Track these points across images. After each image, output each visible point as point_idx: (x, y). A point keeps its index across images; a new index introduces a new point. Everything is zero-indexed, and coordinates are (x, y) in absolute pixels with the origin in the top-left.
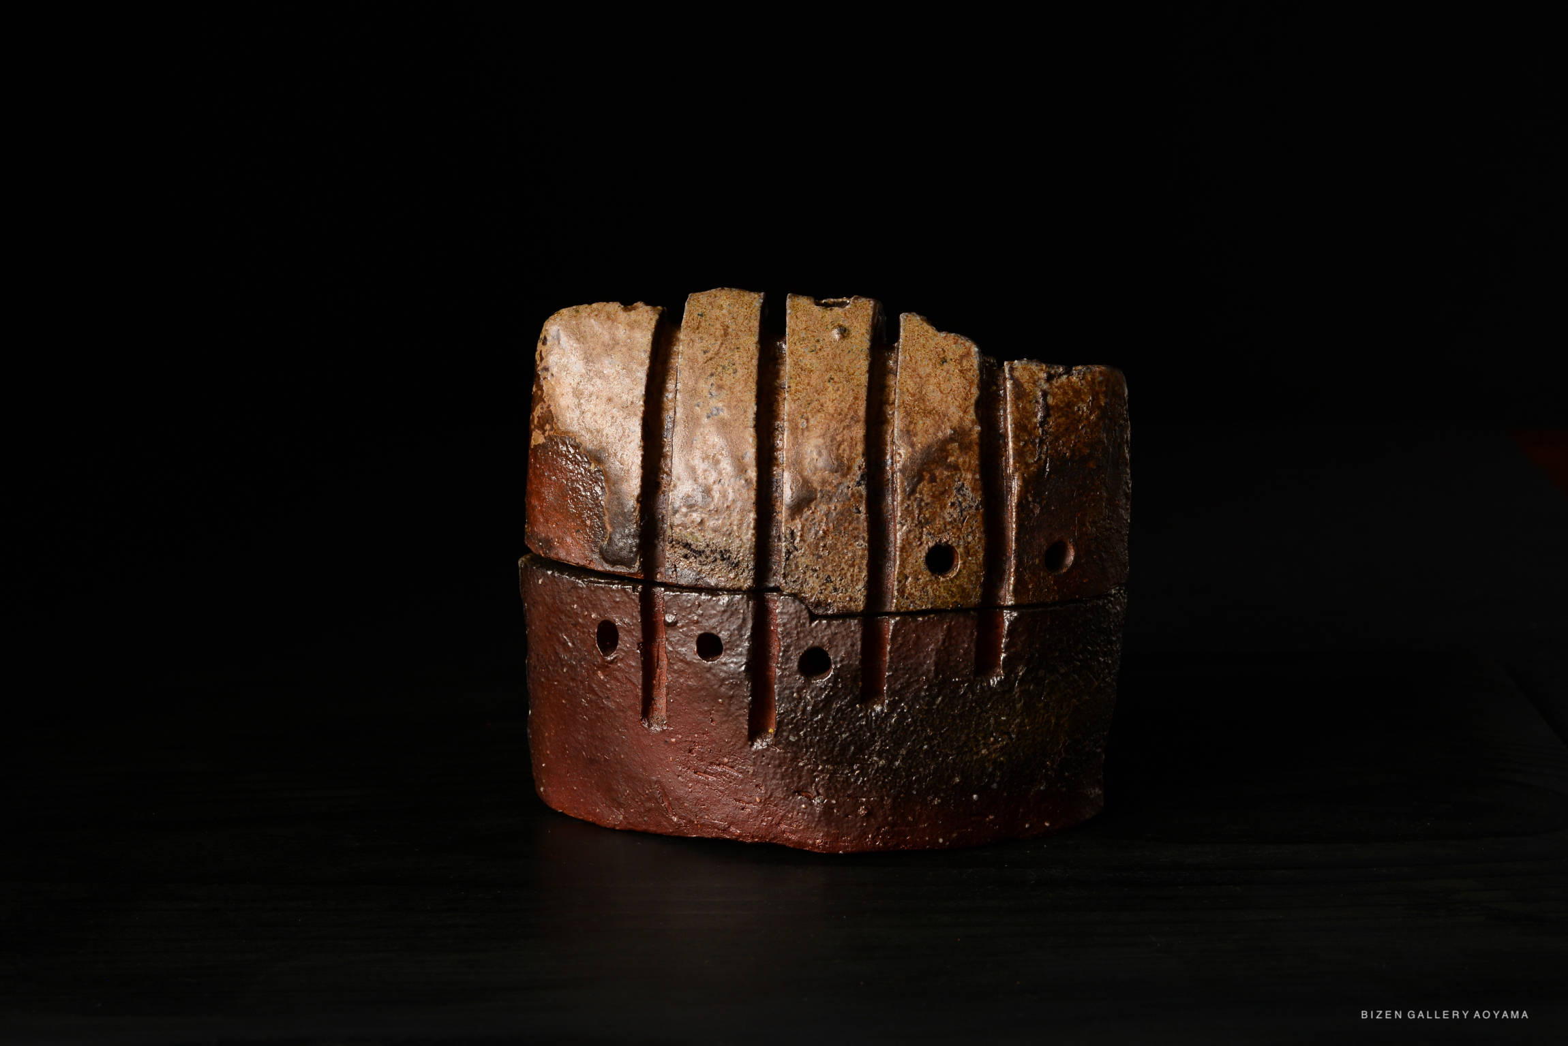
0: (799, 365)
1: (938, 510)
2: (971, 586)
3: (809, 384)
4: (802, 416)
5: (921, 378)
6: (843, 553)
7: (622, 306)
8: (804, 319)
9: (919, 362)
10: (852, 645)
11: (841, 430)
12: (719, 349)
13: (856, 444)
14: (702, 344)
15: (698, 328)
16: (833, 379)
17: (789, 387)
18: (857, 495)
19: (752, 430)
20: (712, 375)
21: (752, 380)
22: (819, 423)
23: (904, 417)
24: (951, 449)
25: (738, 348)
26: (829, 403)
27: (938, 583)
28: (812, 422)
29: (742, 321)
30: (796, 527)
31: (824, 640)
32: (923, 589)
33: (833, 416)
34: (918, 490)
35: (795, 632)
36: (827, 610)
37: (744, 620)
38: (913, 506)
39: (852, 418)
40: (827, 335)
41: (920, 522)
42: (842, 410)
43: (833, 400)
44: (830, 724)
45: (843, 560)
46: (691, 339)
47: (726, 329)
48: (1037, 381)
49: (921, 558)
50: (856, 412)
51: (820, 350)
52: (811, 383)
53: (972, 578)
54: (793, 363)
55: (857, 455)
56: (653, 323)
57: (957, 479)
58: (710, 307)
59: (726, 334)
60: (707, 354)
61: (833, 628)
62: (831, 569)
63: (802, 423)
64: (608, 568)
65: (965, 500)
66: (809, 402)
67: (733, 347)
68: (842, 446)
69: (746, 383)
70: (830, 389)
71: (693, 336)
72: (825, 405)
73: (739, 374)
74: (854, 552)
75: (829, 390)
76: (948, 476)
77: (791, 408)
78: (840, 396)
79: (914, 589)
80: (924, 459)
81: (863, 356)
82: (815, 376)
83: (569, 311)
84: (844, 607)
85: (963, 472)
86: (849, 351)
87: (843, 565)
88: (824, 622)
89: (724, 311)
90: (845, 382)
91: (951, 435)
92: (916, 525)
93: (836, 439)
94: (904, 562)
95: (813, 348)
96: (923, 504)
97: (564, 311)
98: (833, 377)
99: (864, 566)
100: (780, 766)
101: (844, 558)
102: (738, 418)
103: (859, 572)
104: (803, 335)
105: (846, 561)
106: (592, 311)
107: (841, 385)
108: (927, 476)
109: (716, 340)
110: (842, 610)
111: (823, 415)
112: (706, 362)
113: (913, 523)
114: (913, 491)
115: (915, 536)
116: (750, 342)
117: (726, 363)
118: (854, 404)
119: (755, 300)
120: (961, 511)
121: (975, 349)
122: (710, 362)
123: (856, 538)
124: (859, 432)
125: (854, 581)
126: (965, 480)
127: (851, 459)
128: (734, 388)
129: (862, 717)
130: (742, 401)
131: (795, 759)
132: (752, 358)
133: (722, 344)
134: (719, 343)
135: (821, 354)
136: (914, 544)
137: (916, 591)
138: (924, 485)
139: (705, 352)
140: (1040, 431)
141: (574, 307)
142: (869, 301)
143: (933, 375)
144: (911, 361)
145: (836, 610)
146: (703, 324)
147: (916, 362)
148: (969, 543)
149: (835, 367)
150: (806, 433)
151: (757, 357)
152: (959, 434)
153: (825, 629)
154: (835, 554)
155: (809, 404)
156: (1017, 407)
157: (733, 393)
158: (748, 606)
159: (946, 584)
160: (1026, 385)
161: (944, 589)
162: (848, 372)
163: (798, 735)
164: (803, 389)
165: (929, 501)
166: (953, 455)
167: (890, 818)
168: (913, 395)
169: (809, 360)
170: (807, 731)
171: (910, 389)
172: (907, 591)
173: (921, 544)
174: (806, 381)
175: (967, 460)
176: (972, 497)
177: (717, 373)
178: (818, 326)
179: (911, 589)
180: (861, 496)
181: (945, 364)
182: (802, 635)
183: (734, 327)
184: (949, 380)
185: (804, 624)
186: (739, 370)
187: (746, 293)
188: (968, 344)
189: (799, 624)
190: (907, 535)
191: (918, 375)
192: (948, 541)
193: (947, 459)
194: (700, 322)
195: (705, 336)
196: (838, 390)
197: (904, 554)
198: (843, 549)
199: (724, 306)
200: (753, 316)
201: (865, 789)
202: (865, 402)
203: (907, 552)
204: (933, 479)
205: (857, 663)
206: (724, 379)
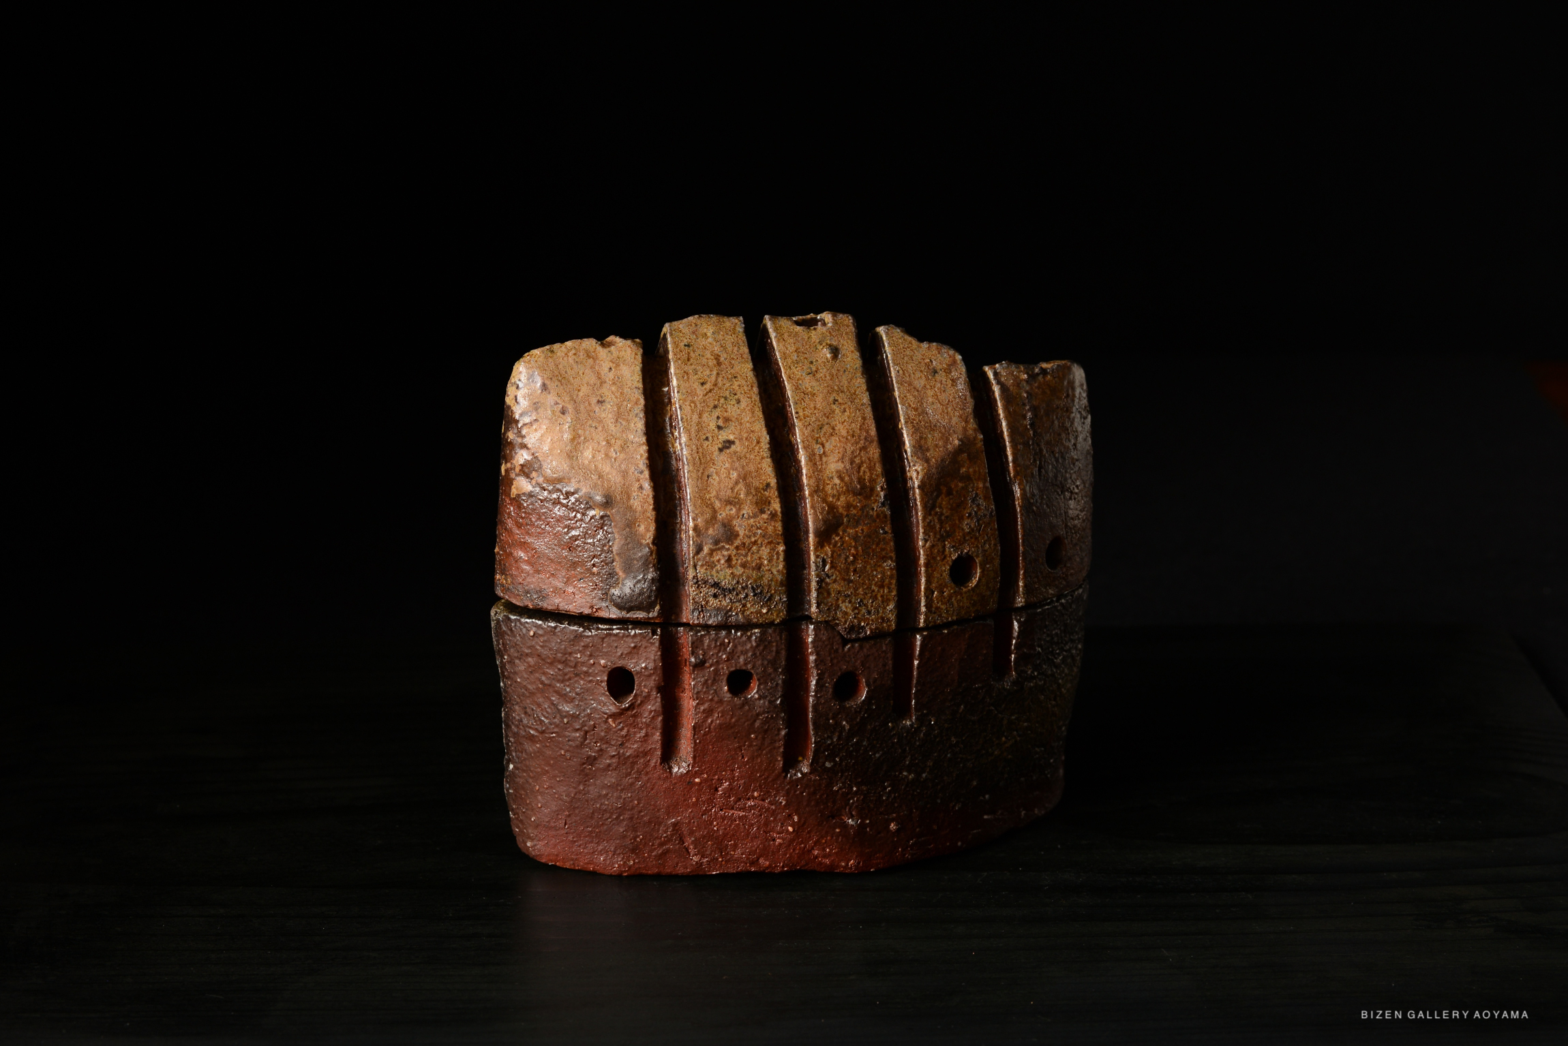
0: (800, 389)
1: (957, 522)
2: (988, 593)
3: (815, 408)
4: (817, 441)
5: (918, 391)
6: (873, 575)
7: (600, 343)
8: (792, 340)
9: (912, 375)
10: (884, 665)
11: (858, 451)
12: (716, 380)
13: (875, 464)
14: (697, 376)
15: (688, 360)
16: (837, 400)
17: (797, 413)
18: (882, 516)
19: (769, 460)
20: (715, 407)
21: (757, 409)
22: (835, 447)
23: (913, 433)
24: (962, 460)
25: (735, 377)
26: (839, 427)
27: (961, 594)
28: (827, 446)
29: (731, 348)
30: (827, 555)
31: (857, 664)
32: (948, 601)
33: (847, 439)
34: (937, 504)
35: (829, 658)
36: (860, 633)
37: (778, 652)
38: (934, 520)
39: (865, 439)
40: (818, 355)
41: (942, 536)
42: (854, 431)
43: (843, 423)
44: (865, 745)
45: (873, 582)
46: (685, 372)
47: (717, 358)
48: (1020, 383)
49: (945, 571)
50: (867, 432)
51: (816, 371)
52: (818, 406)
53: (990, 585)
54: (794, 388)
55: (877, 476)
56: (639, 358)
57: (971, 490)
58: (695, 337)
59: (719, 364)
60: (705, 386)
61: (865, 650)
62: (862, 593)
63: (818, 450)
64: (624, 614)
65: (979, 509)
66: (820, 426)
67: (730, 376)
68: (862, 469)
69: (753, 413)
70: (837, 411)
71: (686, 368)
72: (836, 428)
73: (743, 404)
74: (883, 573)
75: (836, 413)
76: (963, 488)
77: (804, 434)
78: (848, 418)
79: (940, 603)
80: (940, 473)
81: (859, 374)
82: (819, 399)
83: (543, 352)
84: (876, 628)
85: (975, 482)
86: (845, 371)
87: (873, 587)
88: (857, 645)
89: (710, 340)
90: (850, 403)
91: (959, 445)
92: (939, 540)
93: (855, 461)
94: (930, 577)
95: (809, 370)
96: (943, 518)
97: (536, 352)
98: (836, 398)
99: (893, 586)
100: (814, 793)
101: (874, 580)
102: (753, 449)
103: (889, 592)
104: (795, 357)
105: (876, 583)
106: (569, 351)
107: (846, 406)
108: (944, 490)
109: (711, 371)
110: (875, 632)
111: (837, 439)
112: (706, 395)
113: (935, 537)
114: (933, 507)
115: (939, 551)
116: (745, 368)
117: (727, 393)
118: (863, 424)
119: (736, 324)
120: (978, 521)
121: (959, 357)
122: (710, 394)
123: (884, 559)
124: (874, 452)
125: (886, 601)
126: (977, 489)
127: (873, 481)
128: (741, 419)
129: (894, 735)
130: (753, 431)
131: (830, 784)
132: (752, 386)
133: (718, 374)
134: (715, 373)
135: (818, 376)
136: (938, 558)
137: (942, 604)
138: (942, 498)
139: (703, 384)
140: (1031, 432)
141: (548, 347)
142: (847, 317)
143: (928, 387)
144: (904, 374)
145: (868, 633)
146: (692, 354)
147: (909, 376)
148: (986, 551)
149: (836, 388)
150: (824, 459)
151: (756, 384)
152: (966, 444)
153: (858, 652)
154: (865, 577)
155: (821, 428)
156: (1009, 412)
157: (741, 424)
158: (781, 639)
159: (968, 594)
160: (1011, 388)
161: (967, 599)
162: (850, 392)
163: (834, 761)
164: (811, 414)
165: (948, 514)
166: (964, 467)
167: (918, 830)
168: (916, 409)
169: (808, 383)
170: (843, 755)
171: (911, 404)
172: (934, 606)
173: (945, 557)
174: (812, 406)
175: (977, 469)
176: (986, 506)
177: (721, 405)
178: (807, 347)
179: (938, 603)
180: (885, 516)
181: (936, 374)
182: (835, 661)
183: (725, 356)
184: (944, 391)
185: (837, 649)
186: (742, 399)
187: (725, 319)
188: (952, 352)
189: (832, 651)
190: (931, 550)
191: (915, 388)
192: (969, 551)
193: (959, 470)
194: (689, 353)
195: (699, 368)
196: (845, 411)
197: (930, 569)
198: (872, 571)
199: (709, 334)
200: (741, 343)
201: (896, 805)
202: (874, 421)
203: (932, 567)
204: (949, 493)
205: (889, 682)
206: (729, 410)
